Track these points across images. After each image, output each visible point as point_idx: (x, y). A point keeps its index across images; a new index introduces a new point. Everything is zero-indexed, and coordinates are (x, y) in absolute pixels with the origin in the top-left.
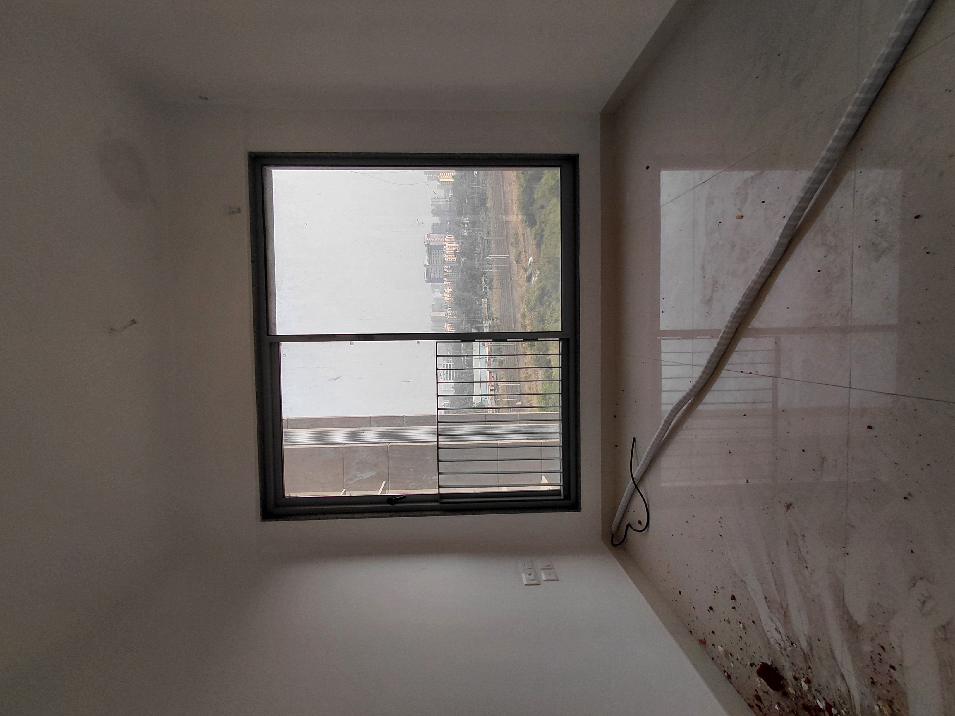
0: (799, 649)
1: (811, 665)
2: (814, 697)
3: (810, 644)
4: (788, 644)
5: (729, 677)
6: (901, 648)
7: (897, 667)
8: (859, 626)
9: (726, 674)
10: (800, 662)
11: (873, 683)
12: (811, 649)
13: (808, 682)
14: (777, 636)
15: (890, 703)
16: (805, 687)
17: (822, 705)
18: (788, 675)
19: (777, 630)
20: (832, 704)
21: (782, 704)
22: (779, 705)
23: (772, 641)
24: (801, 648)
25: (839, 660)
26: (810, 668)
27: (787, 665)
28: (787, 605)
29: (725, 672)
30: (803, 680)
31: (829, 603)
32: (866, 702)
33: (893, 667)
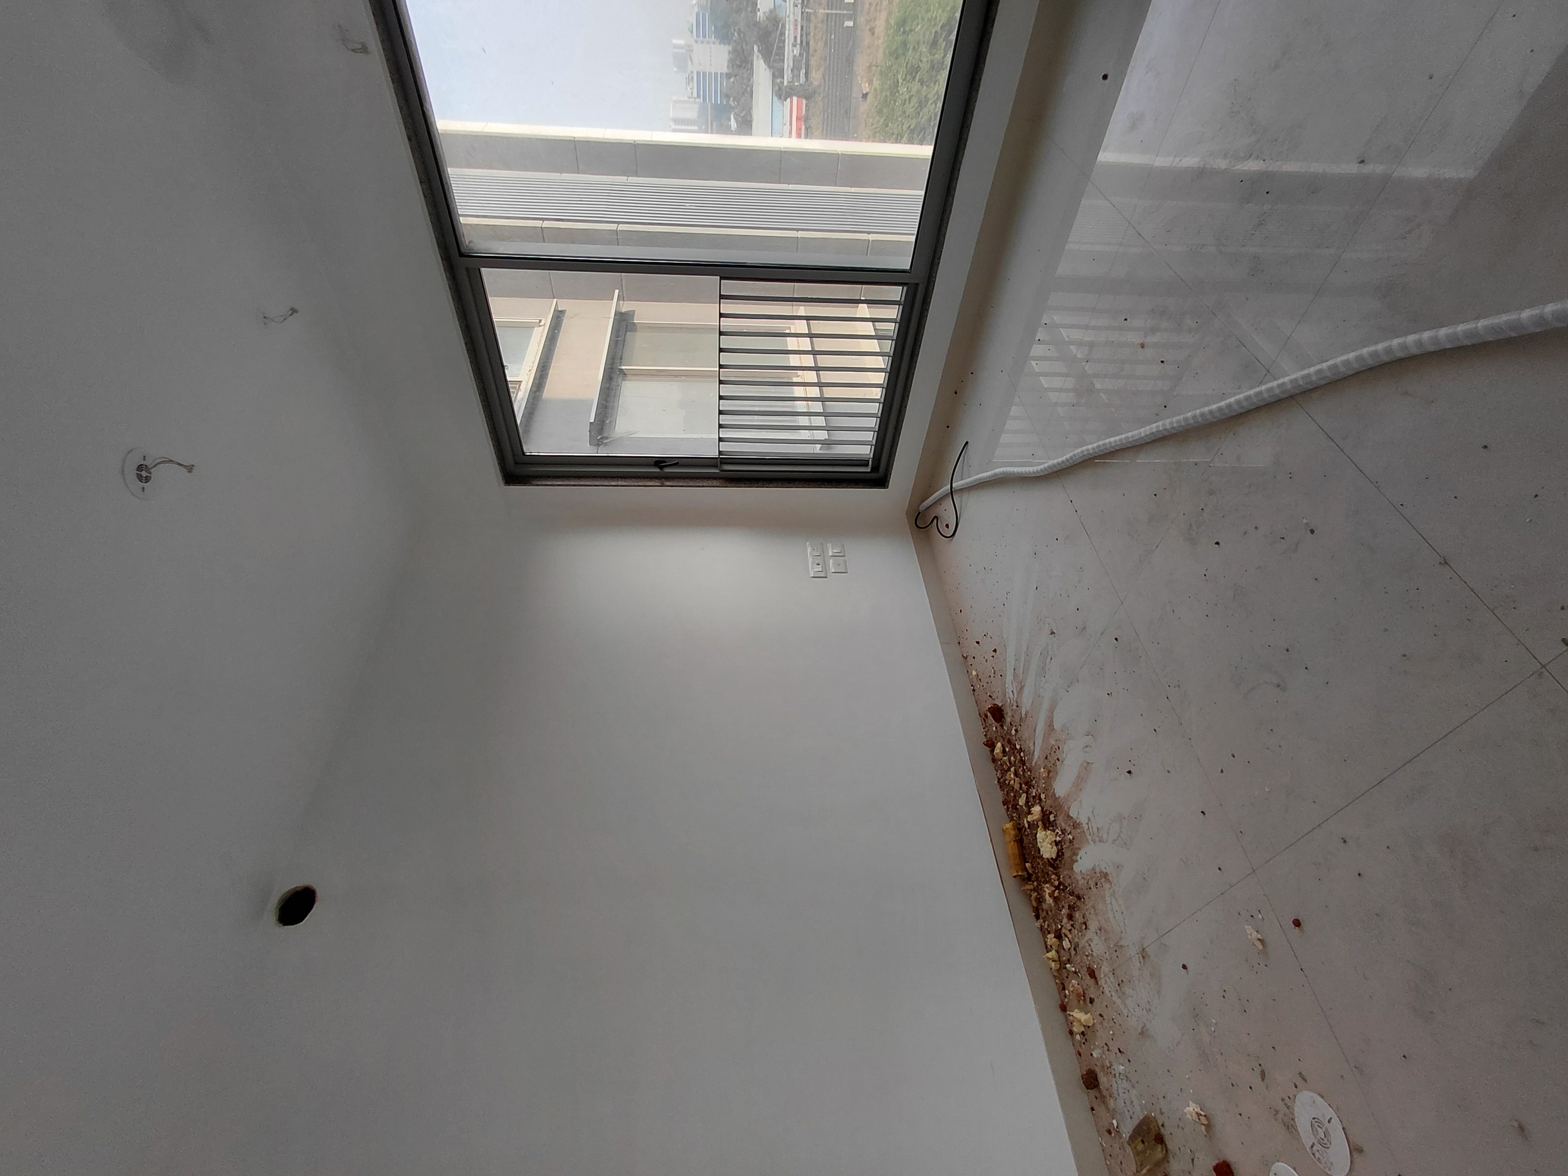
0: (1019, 712)
1: (1021, 724)
2: (1016, 740)
3: (1026, 714)
4: (1015, 704)
5: (974, 690)
6: (1066, 755)
7: (1060, 760)
8: (1054, 729)
9: (972, 688)
10: (1017, 719)
11: (1046, 758)
12: (1026, 718)
13: (1016, 731)
14: (1012, 696)
15: (1049, 772)
16: (1013, 732)
17: (1018, 747)
18: (1008, 720)
19: (1012, 691)
20: (1023, 749)
21: (998, 728)
22: (996, 728)
23: (1007, 695)
24: (1021, 712)
25: (1037, 735)
26: (1020, 725)
27: (1010, 714)
28: (1025, 685)
29: (972, 686)
30: (1014, 728)
31: (1046, 705)
32: (1039, 763)
33: (1058, 759)
